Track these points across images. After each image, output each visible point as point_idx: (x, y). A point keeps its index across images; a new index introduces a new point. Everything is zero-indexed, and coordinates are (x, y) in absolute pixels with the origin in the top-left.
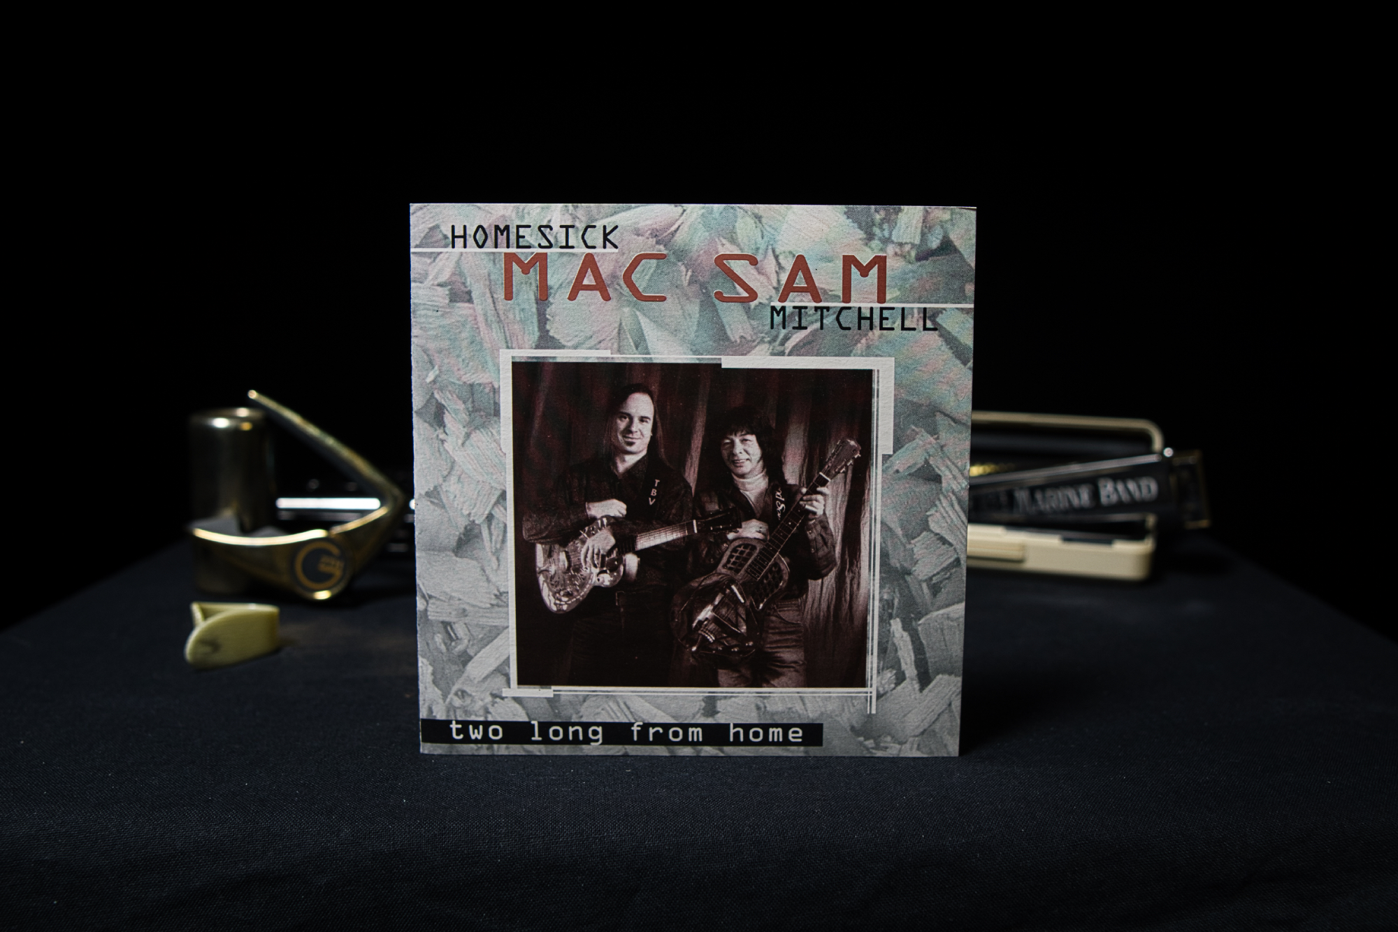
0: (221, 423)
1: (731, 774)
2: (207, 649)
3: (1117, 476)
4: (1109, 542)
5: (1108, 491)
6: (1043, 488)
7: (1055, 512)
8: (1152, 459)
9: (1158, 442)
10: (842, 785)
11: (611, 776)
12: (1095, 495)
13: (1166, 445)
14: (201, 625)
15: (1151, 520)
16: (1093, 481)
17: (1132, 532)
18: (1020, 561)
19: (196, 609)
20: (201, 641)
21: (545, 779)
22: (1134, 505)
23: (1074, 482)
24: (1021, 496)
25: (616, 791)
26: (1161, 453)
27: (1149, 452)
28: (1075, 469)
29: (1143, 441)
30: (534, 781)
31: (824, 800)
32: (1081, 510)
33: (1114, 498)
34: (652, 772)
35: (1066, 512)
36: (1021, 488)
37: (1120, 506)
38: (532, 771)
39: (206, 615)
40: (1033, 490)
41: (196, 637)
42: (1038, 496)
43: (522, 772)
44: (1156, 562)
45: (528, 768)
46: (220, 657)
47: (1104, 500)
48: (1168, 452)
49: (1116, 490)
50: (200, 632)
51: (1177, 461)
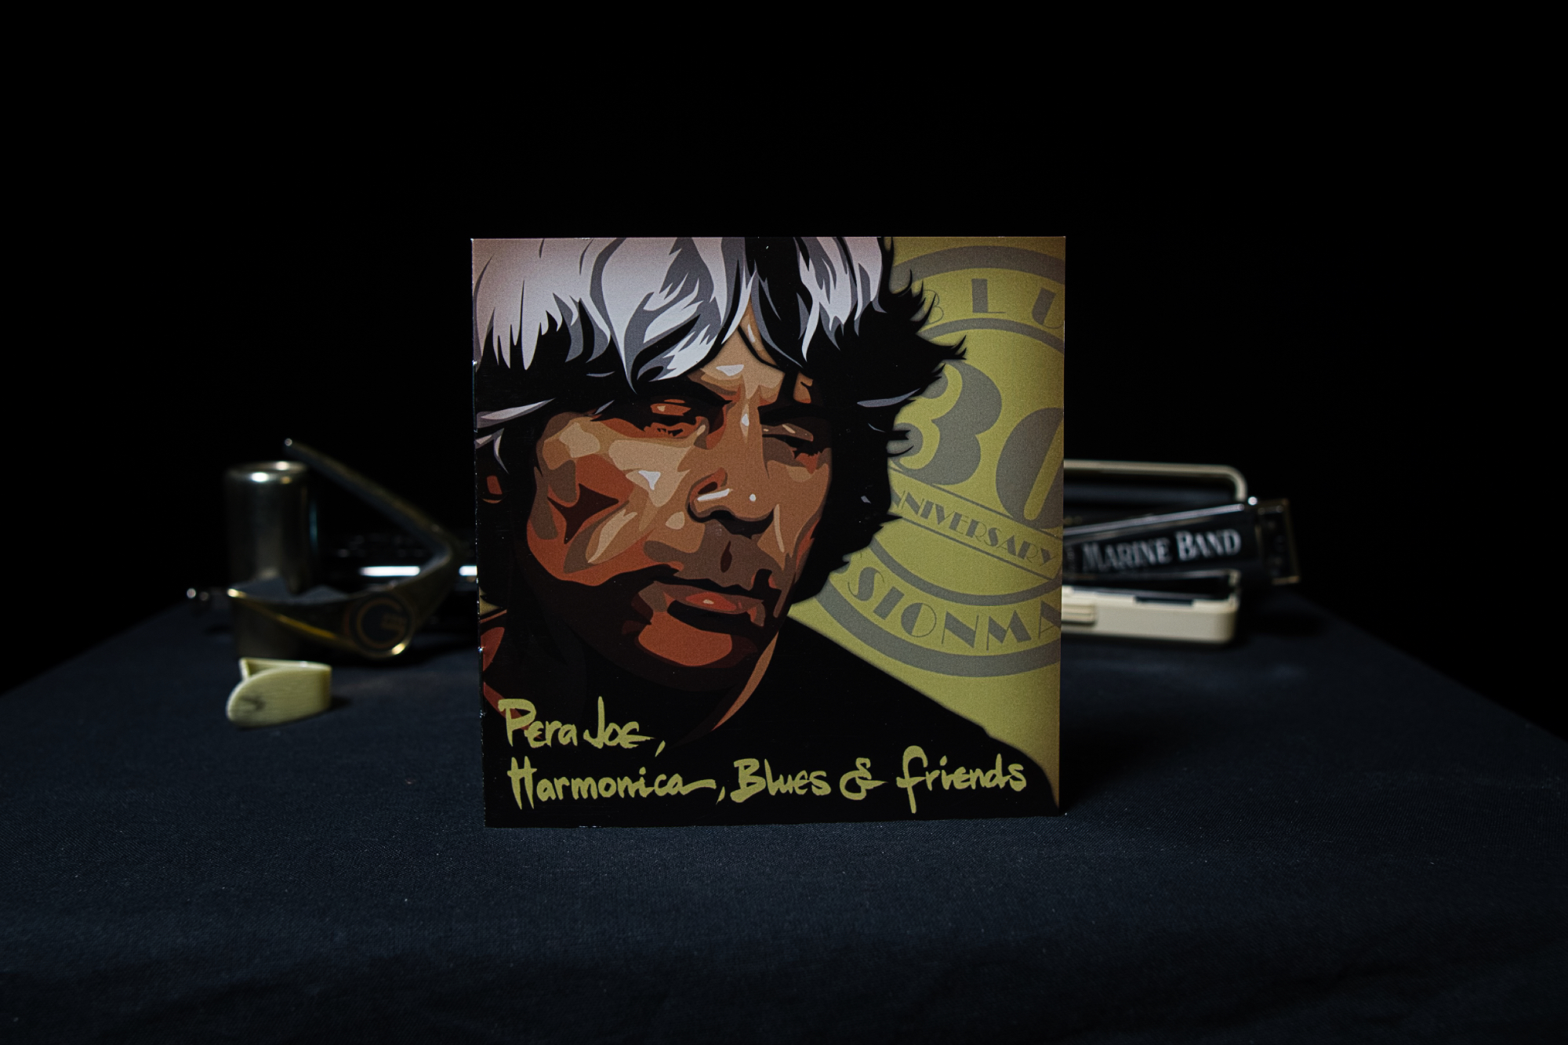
0: (260, 477)
1: (769, 863)
2: (251, 707)
3: (1195, 529)
4: (1189, 602)
5: (1187, 545)
6: (1114, 542)
7: (1128, 568)
8: (1236, 508)
9: (1241, 491)
10: (893, 872)
11: (636, 867)
12: (1173, 549)
13: (1249, 494)
14: (247, 680)
15: (1235, 576)
16: (1169, 535)
17: (1214, 590)
18: (1091, 624)
19: (243, 664)
20: (244, 699)
21: (562, 871)
22: (1215, 560)
23: (1149, 536)
24: (1091, 552)
25: (641, 884)
26: (1245, 503)
27: (1233, 501)
28: (1150, 520)
29: (1226, 488)
30: (550, 873)
31: (873, 890)
32: (1158, 566)
33: (1193, 552)
34: (681, 862)
35: (1140, 569)
36: (1090, 543)
37: (1200, 562)
38: (547, 863)
39: (253, 670)
40: (1103, 545)
41: (240, 692)
42: (1110, 551)
43: (536, 864)
44: (1241, 622)
45: (543, 859)
46: (262, 717)
47: (1182, 555)
48: (1252, 501)
49: (1194, 542)
50: (243, 689)
51: (1261, 511)
